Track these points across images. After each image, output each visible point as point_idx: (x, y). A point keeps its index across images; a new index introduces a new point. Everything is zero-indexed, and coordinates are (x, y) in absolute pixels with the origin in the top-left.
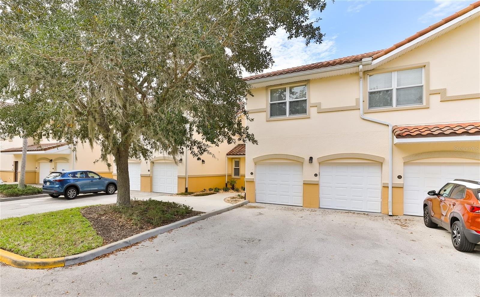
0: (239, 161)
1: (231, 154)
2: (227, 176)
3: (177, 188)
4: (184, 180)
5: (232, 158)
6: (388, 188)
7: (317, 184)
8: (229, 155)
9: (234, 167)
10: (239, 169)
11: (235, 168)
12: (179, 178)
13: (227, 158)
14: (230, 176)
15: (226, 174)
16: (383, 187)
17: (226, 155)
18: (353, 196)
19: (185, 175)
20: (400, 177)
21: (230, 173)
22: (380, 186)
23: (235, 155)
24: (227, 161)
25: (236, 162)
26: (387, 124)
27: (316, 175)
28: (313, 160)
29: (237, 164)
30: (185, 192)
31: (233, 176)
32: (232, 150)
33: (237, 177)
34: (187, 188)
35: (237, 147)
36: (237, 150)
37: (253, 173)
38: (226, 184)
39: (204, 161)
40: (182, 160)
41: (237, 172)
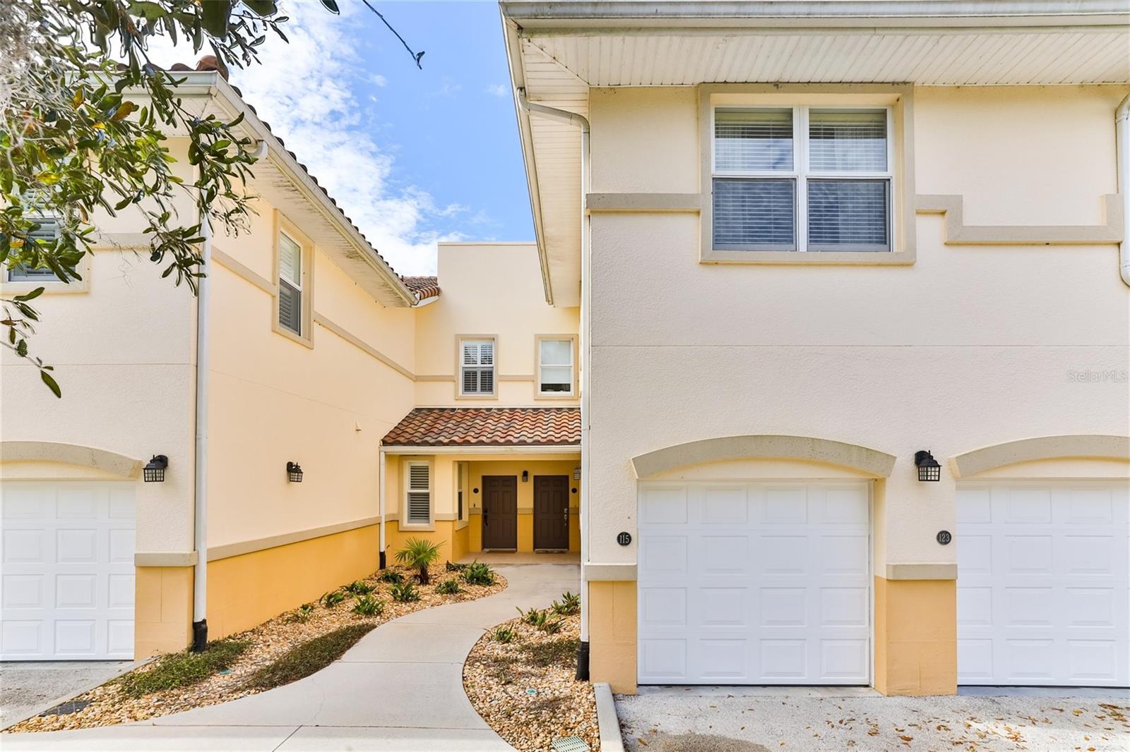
0: (427, 468)
1: (401, 439)
2: (386, 522)
3: (133, 623)
4: (185, 577)
5: (403, 457)
7: (945, 582)
8: (391, 444)
9: (407, 489)
10: (427, 495)
11: (411, 494)
12: (147, 568)
13: (384, 455)
14: (394, 522)
15: (380, 518)
17: (378, 442)
19: (186, 549)
21: (393, 510)
23: (418, 444)
24: (382, 466)
25: (414, 470)
27: (944, 538)
28: (939, 466)
29: (420, 476)
30: (190, 650)
31: (406, 523)
32: (400, 426)
33: (420, 525)
34: (204, 621)
35: (411, 416)
36: (416, 428)
37: (630, 537)
38: (382, 555)
39: (297, 466)
40: (169, 464)
41: (420, 507)
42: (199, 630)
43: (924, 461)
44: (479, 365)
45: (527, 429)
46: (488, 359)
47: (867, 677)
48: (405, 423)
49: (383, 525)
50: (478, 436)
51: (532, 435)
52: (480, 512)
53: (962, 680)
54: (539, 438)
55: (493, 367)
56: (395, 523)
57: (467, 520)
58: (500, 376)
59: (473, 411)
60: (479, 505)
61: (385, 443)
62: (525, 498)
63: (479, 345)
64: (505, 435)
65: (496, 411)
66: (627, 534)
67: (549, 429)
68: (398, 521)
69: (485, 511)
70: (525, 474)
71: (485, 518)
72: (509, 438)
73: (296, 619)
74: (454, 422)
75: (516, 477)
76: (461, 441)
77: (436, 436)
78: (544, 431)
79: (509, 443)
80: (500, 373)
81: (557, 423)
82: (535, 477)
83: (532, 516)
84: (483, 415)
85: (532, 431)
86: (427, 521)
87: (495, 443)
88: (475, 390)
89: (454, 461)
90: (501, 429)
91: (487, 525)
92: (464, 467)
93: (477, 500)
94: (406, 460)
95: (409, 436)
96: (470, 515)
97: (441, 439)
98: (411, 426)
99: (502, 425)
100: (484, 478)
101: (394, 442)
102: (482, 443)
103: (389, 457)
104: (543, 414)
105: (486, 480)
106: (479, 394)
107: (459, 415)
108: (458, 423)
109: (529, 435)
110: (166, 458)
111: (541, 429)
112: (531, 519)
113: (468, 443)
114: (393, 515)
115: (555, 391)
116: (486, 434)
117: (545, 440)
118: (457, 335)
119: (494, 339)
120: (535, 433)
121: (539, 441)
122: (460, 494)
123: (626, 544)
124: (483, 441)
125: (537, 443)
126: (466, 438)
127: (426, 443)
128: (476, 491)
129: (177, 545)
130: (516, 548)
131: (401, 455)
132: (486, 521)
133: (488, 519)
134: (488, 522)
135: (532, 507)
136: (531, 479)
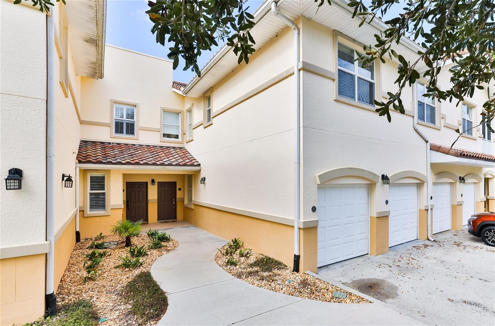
0: (103, 178)
2: (79, 211)
4: (41, 262)
5: (87, 171)
6: (427, 210)
7: (388, 216)
8: (84, 163)
9: (89, 191)
10: (104, 194)
11: (91, 194)
13: (78, 169)
20: (431, 198)
21: (81, 204)
22: (417, 209)
23: (94, 163)
24: (78, 177)
25: (93, 179)
26: (428, 140)
27: (387, 202)
28: (389, 179)
29: (98, 183)
31: (88, 212)
33: (98, 212)
34: (53, 293)
35: (82, 145)
38: (77, 233)
40: (24, 175)
41: (98, 201)
43: (385, 178)
44: (125, 118)
46: (131, 116)
47: (367, 251)
48: (82, 150)
50: (141, 159)
55: (134, 121)
56: (82, 213)
58: (140, 127)
61: (80, 162)
62: (153, 194)
63: (125, 108)
68: (83, 211)
69: (128, 202)
70: (153, 181)
74: (118, 151)
75: (147, 182)
80: (140, 125)
82: (159, 183)
83: (157, 203)
86: (104, 209)
87: (136, 164)
88: (123, 133)
89: (121, 174)
91: (128, 210)
97: (120, 160)
98: (89, 151)
101: (86, 161)
104: (167, 150)
105: (128, 184)
106: (124, 135)
107: (116, 147)
113: (128, 164)
118: (111, 100)
119: (136, 106)
123: (315, 211)
126: (136, 161)
130: (148, 221)
131: (85, 170)
132: (128, 207)
133: (129, 207)
134: (129, 208)
135: (157, 198)
136: (156, 184)
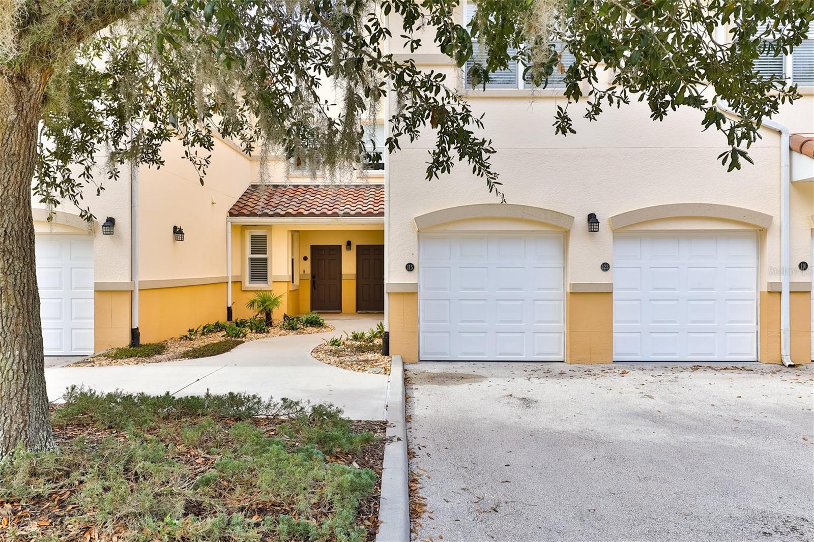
0: (265, 237)
1: (244, 211)
2: (232, 282)
4: (127, 298)
5: (244, 227)
6: (778, 295)
7: (606, 293)
8: (236, 216)
9: (248, 254)
10: (266, 259)
11: (252, 260)
12: (102, 291)
13: (229, 224)
14: (237, 282)
15: (228, 277)
16: (768, 292)
17: (225, 213)
18: (693, 322)
19: (127, 280)
20: (803, 266)
21: (237, 273)
22: (755, 291)
23: (258, 216)
24: (230, 235)
25: (254, 238)
26: (779, 128)
27: (605, 267)
28: (598, 222)
29: (260, 244)
30: (131, 346)
31: (247, 284)
32: (241, 200)
33: (259, 285)
34: (138, 329)
35: (249, 191)
36: (255, 202)
37: (413, 266)
38: (229, 310)
39: (180, 229)
40: (116, 223)
41: (259, 269)
42: (135, 333)
43: (592, 219)
45: (351, 203)
47: (562, 356)
48: (244, 198)
49: (230, 284)
50: (309, 208)
51: (355, 208)
52: (309, 277)
53: (616, 358)
54: (361, 211)
56: (239, 284)
57: (298, 284)
59: (303, 188)
60: (308, 271)
61: (231, 214)
62: (349, 265)
64: (332, 208)
65: (323, 187)
66: (411, 264)
67: (369, 203)
68: (241, 282)
69: (313, 277)
70: (349, 243)
71: (313, 283)
72: (335, 210)
73: (185, 338)
74: (287, 197)
75: (341, 246)
76: (295, 213)
77: (274, 209)
78: (365, 205)
79: (335, 215)
81: (376, 198)
82: (358, 246)
83: (355, 281)
84: (311, 190)
85: (355, 205)
86: (265, 282)
87: (324, 215)
89: (289, 231)
90: (328, 203)
91: (315, 289)
92: (297, 236)
93: (307, 267)
94: (247, 229)
95: (251, 209)
96: (300, 280)
97: (278, 211)
98: (250, 200)
99: (329, 200)
100: (313, 247)
101: (239, 214)
102: (312, 215)
103: (234, 226)
104: (364, 190)
105: (314, 249)
106: (308, 172)
107: (291, 191)
108: (291, 198)
109: (352, 208)
110: (114, 219)
111: (362, 203)
112: (353, 284)
113: (300, 215)
114: (237, 276)
115: (375, 169)
116: (316, 207)
117: (365, 212)
120: (357, 207)
121: (360, 213)
122: (293, 260)
123: (411, 270)
124: (314, 213)
125: (358, 215)
126: (299, 211)
127: (266, 215)
128: (305, 259)
129: (122, 277)
130: (341, 310)
131: (243, 226)
132: (314, 286)
133: (316, 285)
134: (316, 287)
135: (355, 272)
136: (354, 248)
